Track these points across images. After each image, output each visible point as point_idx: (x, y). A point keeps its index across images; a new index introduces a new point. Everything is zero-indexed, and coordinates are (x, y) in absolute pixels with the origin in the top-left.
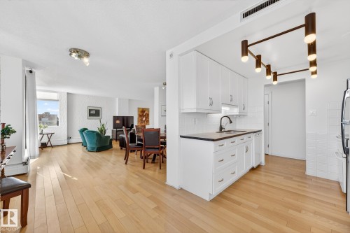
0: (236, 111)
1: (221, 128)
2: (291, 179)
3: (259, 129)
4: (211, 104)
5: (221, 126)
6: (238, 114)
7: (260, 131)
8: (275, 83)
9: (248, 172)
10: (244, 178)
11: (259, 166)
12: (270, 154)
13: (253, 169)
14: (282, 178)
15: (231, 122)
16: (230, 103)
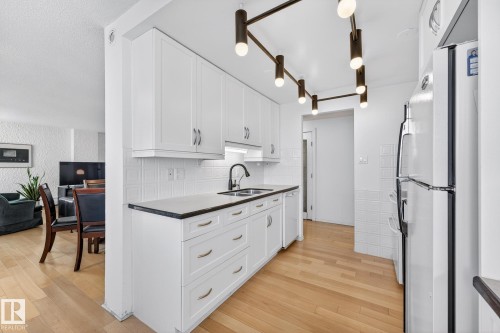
0: (258, 156)
1: (231, 186)
2: (332, 263)
3: (296, 185)
4: (198, 142)
5: (231, 180)
6: (261, 160)
7: (296, 188)
8: (315, 112)
9: (275, 258)
10: (265, 270)
11: (294, 243)
12: (314, 219)
13: (283, 251)
14: (323, 262)
15: (248, 175)
16: (243, 140)
